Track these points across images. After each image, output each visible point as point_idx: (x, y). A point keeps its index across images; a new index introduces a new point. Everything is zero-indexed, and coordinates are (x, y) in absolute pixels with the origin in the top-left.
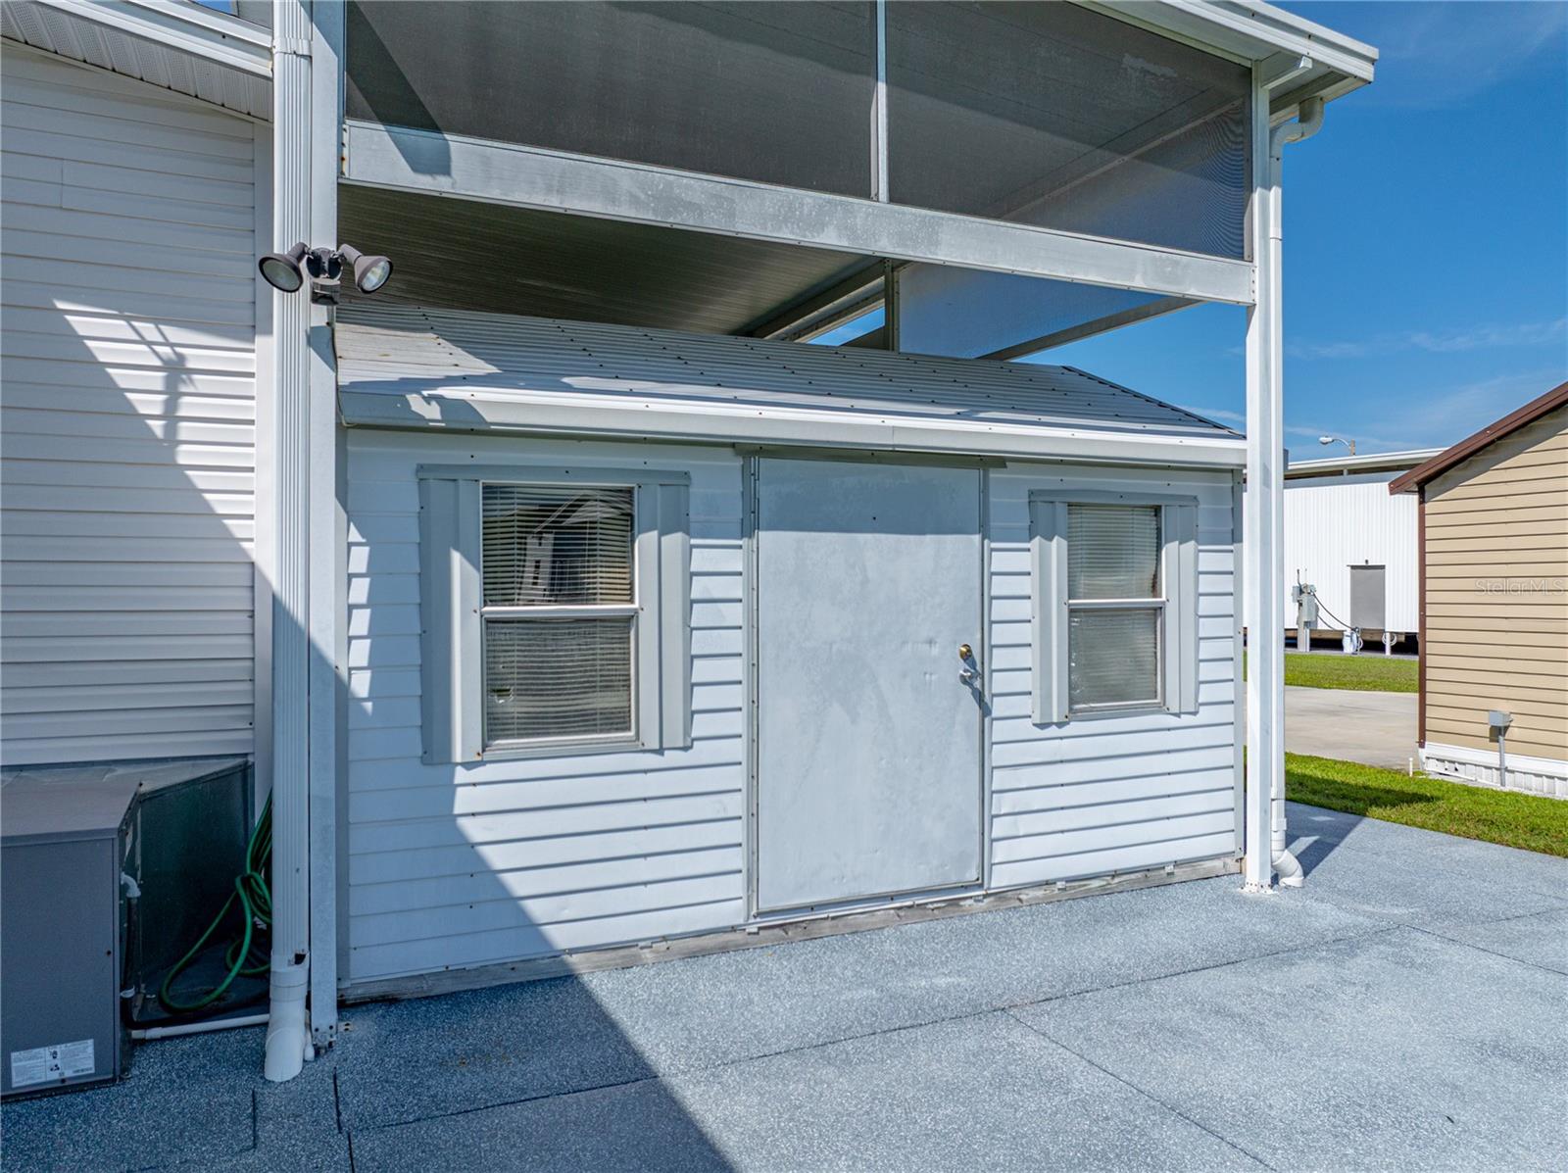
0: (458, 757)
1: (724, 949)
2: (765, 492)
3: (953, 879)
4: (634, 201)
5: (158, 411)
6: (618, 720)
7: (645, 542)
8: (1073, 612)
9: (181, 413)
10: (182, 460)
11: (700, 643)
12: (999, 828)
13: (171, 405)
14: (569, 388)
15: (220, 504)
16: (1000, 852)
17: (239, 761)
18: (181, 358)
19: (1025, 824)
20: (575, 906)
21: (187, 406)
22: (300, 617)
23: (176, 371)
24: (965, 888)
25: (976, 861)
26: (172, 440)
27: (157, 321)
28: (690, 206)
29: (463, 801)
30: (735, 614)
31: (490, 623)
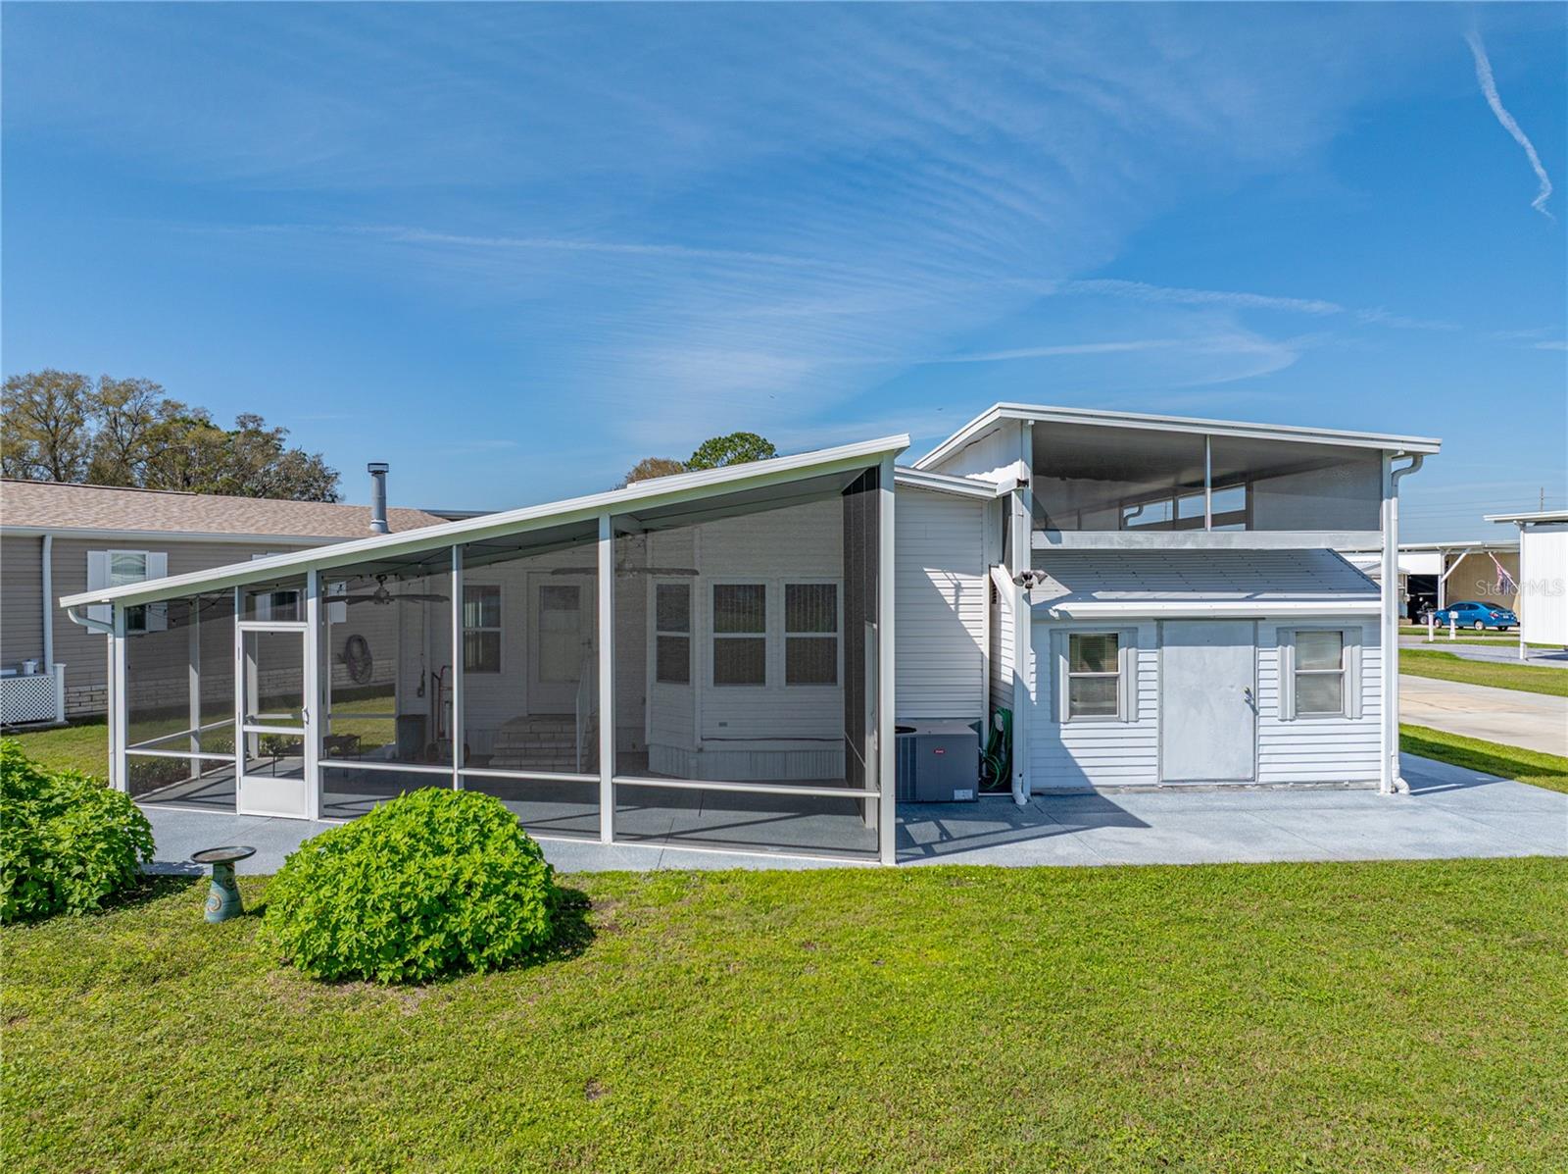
0: (1062, 720)
1: (1150, 792)
2: (1165, 633)
3: (1241, 777)
4: (1119, 543)
5: (953, 602)
6: (1113, 711)
7: (1122, 652)
8: (1297, 675)
9: (960, 602)
10: (961, 618)
11: (1141, 686)
12: (1262, 759)
13: (957, 600)
14: (1096, 600)
15: (972, 633)
16: (1263, 768)
17: (977, 720)
18: (960, 584)
19: (1274, 758)
20: (1098, 771)
21: (962, 600)
22: (1021, 676)
23: (958, 588)
24: (1247, 781)
25: (1252, 770)
26: (957, 611)
27: (952, 572)
28: (1138, 542)
29: (1063, 734)
30: (1154, 676)
31: (1071, 678)
